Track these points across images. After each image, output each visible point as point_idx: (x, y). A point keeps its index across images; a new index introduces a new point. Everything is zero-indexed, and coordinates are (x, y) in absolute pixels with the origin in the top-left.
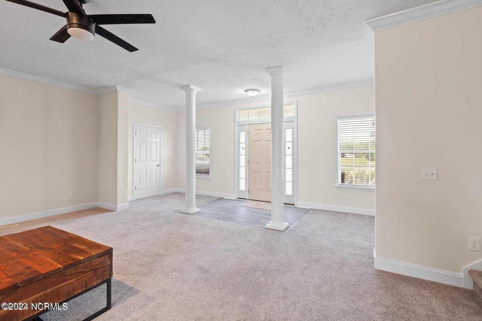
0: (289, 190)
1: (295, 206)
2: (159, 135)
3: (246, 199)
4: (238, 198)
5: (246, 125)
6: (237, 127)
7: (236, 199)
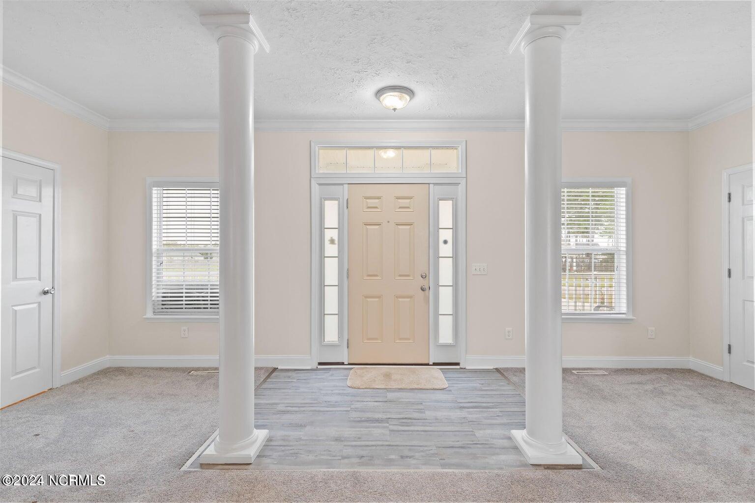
0: (446, 335)
1: (461, 366)
2: (47, 192)
3: (343, 364)
4: (320, 364)
5: (342, 184)
6: (316, 188)
7: (315, 365)
